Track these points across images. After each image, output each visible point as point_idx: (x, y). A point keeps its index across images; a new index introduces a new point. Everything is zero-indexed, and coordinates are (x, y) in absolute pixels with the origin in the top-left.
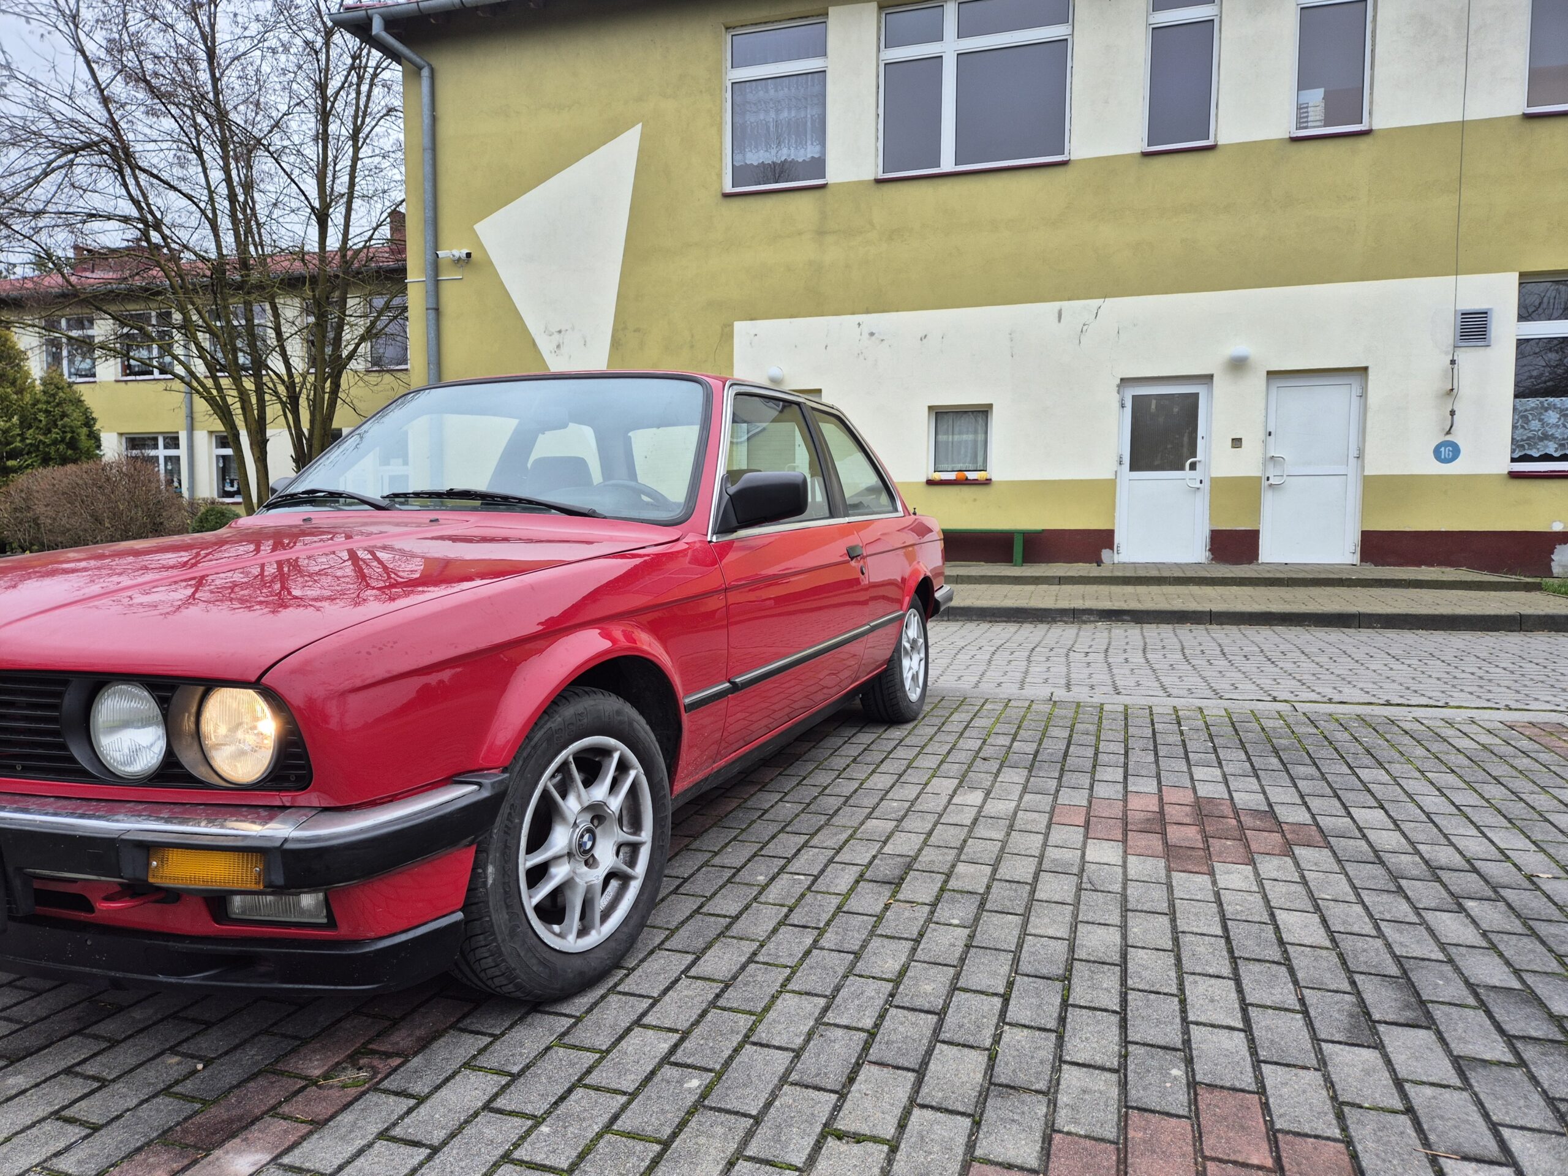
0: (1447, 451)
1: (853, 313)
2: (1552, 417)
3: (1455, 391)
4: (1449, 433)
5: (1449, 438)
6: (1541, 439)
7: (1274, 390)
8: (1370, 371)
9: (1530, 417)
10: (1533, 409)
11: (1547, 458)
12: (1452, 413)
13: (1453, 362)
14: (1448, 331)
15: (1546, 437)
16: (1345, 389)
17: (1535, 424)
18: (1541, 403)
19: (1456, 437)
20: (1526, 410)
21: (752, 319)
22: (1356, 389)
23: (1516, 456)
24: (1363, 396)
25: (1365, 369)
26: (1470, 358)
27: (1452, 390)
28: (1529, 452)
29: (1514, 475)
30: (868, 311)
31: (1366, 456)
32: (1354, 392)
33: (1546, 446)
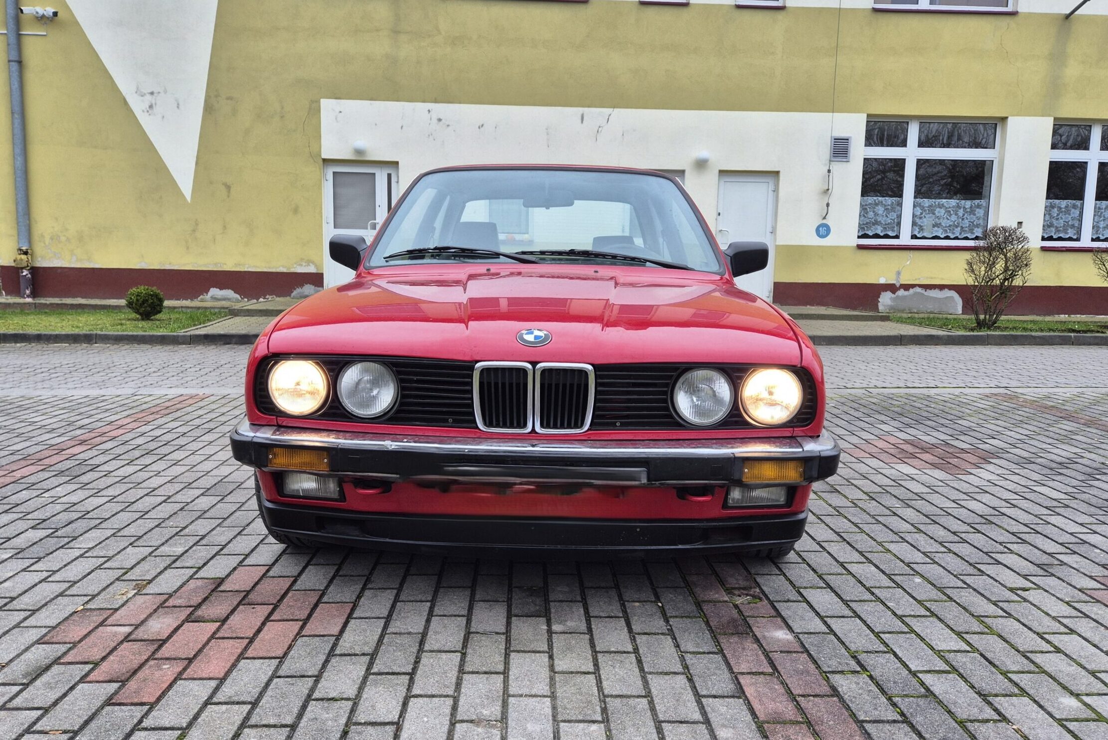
0: (823, 230)
1: (424, 101)
2: (880, 210)
3: (830, 191)
4: (824, 218)
5: (824, 222)
6: (874, 224)
7: (722, 183)
8: (781, 175)
9: (868, 210)
10: (870, 204)
11: (877, 236)
12: (828, 205)
13: (829, 171)
14: (826, 150)
15: (876, 223)
16: (765, 185)
17: (871, 214)
18: (875, 200)
19: (829, 221)
20: (866, 205)
21: (336, 98)
22: (771, 187)
23: (860, 235)
24: (776, 190)
25: (778, 173)
26: (838, 168)
27: (828, 190)
28: (867, 232)
29: (860, 247)
30: (436, 101)
31: (778, 232)
32: (770, 189)
33: (877, 229)
